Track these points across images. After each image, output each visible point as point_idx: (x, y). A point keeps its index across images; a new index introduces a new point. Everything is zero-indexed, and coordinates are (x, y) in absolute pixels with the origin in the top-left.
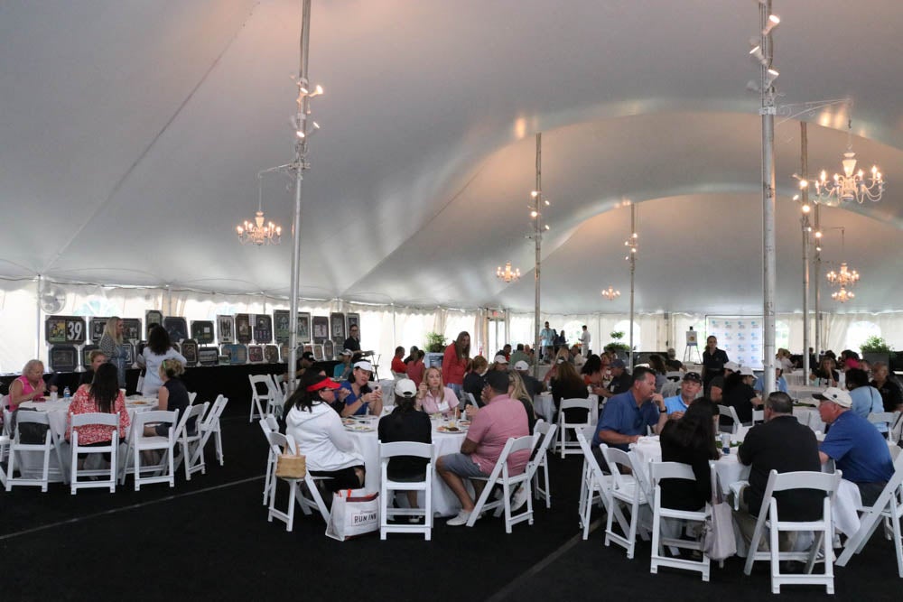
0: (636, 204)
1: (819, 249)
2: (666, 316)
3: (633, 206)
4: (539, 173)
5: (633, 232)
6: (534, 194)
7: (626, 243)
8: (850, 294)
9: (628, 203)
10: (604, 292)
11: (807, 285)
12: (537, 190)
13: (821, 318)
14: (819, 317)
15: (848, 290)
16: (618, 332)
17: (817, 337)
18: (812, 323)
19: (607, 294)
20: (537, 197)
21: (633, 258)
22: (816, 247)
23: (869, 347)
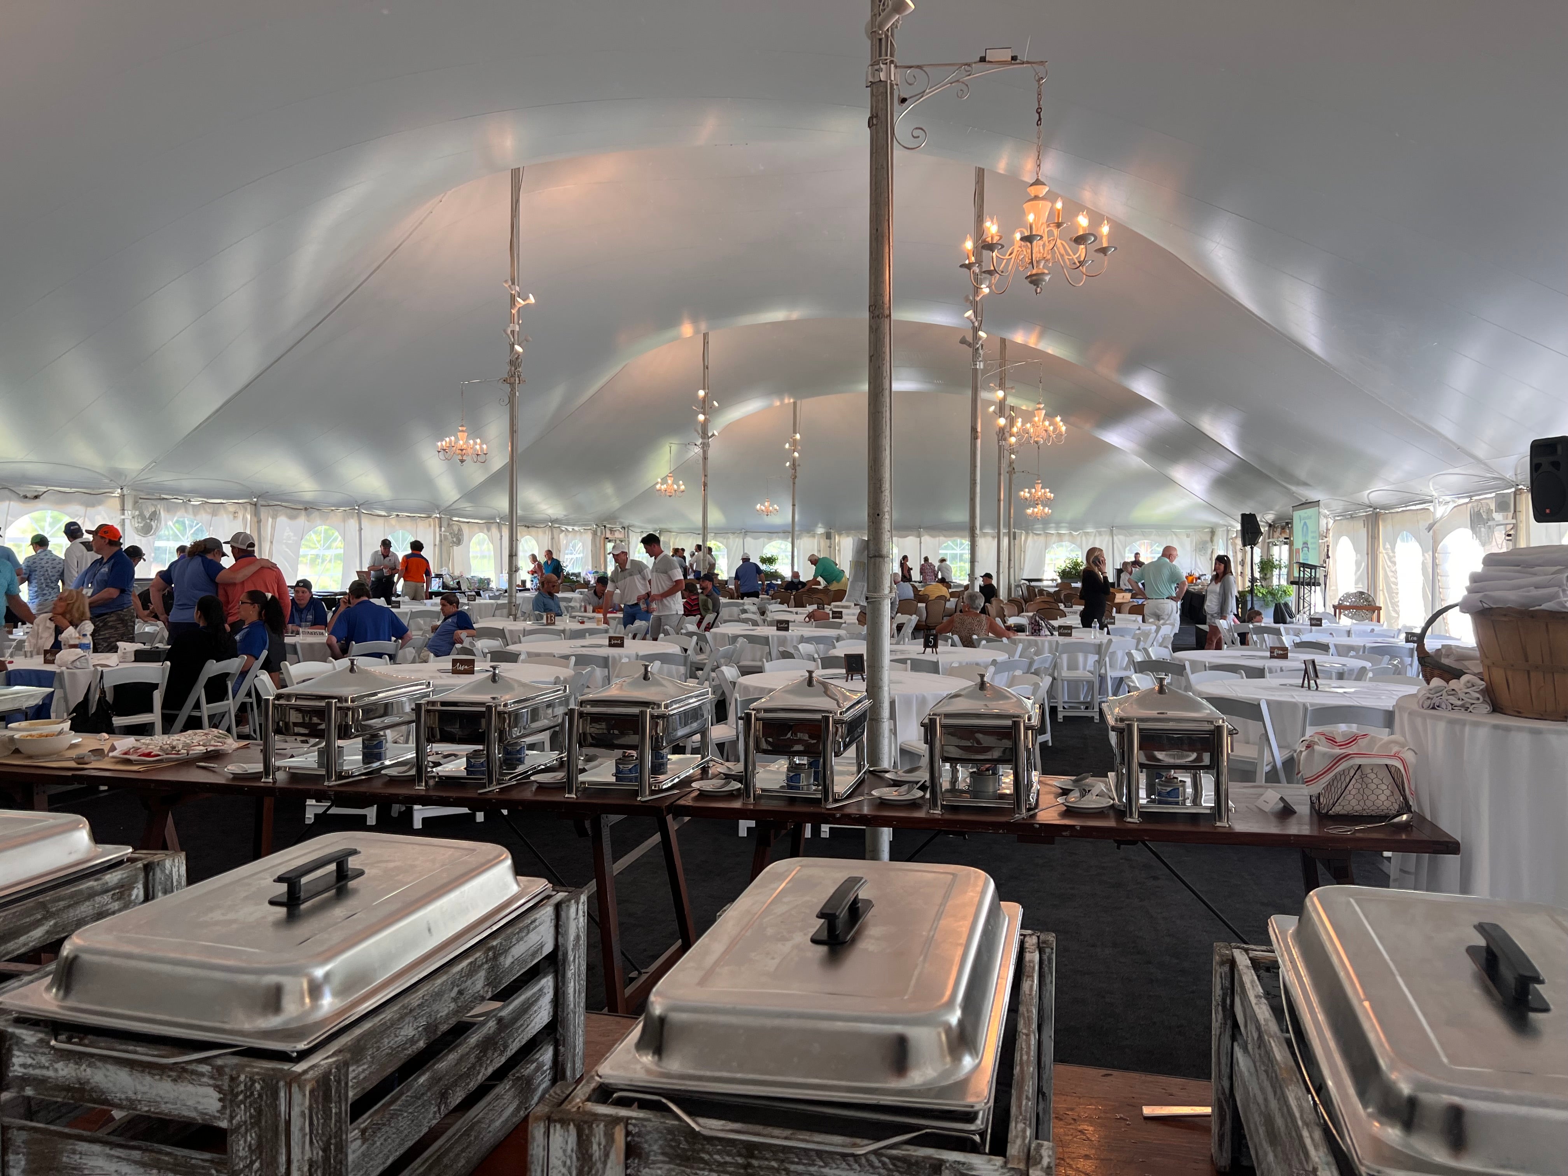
0: (799, 403)
1: (1013, 456)
2: (828, 536)
3: (795, 403)
4: (706, 367)
5: (795, 432)
6: (701, 393)
7: (787, 446)
8: (1046, 509)
9: (788, 400)
10: (758, 507)
11: (1002, 503)
12: (704, 389)
13: (1015, 538)
14: (1013, 537)
15: (1044, 506)
16: (769, 555)
17: (1009, 560)
18: (1005, 541)
19: (763, 508)
20: (705, 397)
21: (794, 465)
22: (1011, 454)
23: (1070, 573)
